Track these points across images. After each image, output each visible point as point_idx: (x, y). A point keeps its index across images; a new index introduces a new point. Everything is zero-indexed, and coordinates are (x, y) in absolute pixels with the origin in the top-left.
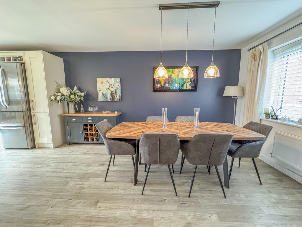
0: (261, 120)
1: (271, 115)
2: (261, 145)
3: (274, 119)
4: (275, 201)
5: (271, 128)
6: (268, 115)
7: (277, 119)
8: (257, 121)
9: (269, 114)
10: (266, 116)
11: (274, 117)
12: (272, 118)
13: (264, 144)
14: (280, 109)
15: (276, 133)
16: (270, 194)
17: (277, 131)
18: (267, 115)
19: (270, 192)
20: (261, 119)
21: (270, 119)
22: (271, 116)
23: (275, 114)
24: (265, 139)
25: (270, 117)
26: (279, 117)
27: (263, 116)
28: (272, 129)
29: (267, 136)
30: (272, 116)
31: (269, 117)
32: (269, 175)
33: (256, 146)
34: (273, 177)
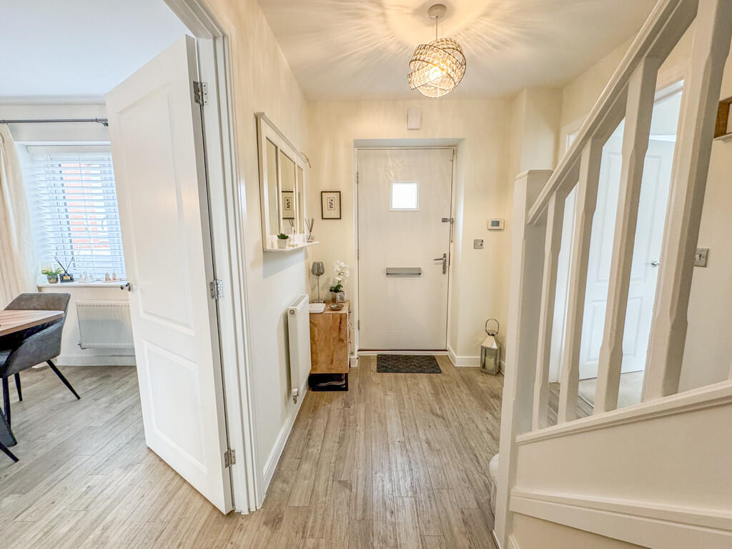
0: (40, 289)
1: (58, 275)
2: (60, 330)
3: (67, 281)
4: (107, 404)
5: (67, 297)
6: (52, 277)
7: (72, 280)
8: (32, 290)
9: (56, 274)
10: (49, 279)
11: (66, 278)
12: (62, 281)
13: (64, 327)
14: (72, 262)
15: (78, 306)
16: (98, 402)
17: (79, 301)
18: (50, 277)
19: (96, 400)
20: (39, 286)
21: (59, 283)
22: (59, 277)
23: (66, 272)
24: (64, 315)
25: (57, 279)
26: (74, 277)
27: (43, 281)
28: (69, 297)
29: (65, 310)
30: (62, 277)
31: (55, 280)
32: (87, 381)
33: (51, 334)
34: (94, 379)
